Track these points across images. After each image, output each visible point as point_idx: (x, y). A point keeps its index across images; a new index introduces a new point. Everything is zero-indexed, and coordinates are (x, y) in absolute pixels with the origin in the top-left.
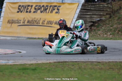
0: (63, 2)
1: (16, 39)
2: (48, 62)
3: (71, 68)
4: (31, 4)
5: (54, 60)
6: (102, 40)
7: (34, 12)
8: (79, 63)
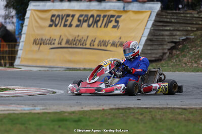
0: (125, 9)
2: (100, 108)
3: (138, 118)
5: (109, 105)
6: (189, 73)
7: (77, 26)
8: (151, 110)
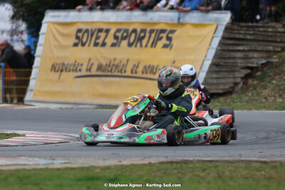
0: (181, 21)
1: (72, 108)
2: (146, 162)
3: (198, 176)
4: (105, 27)
5: (158, 156)
6: (271, 111)
7: (113, 45)
8: (218, 163)
